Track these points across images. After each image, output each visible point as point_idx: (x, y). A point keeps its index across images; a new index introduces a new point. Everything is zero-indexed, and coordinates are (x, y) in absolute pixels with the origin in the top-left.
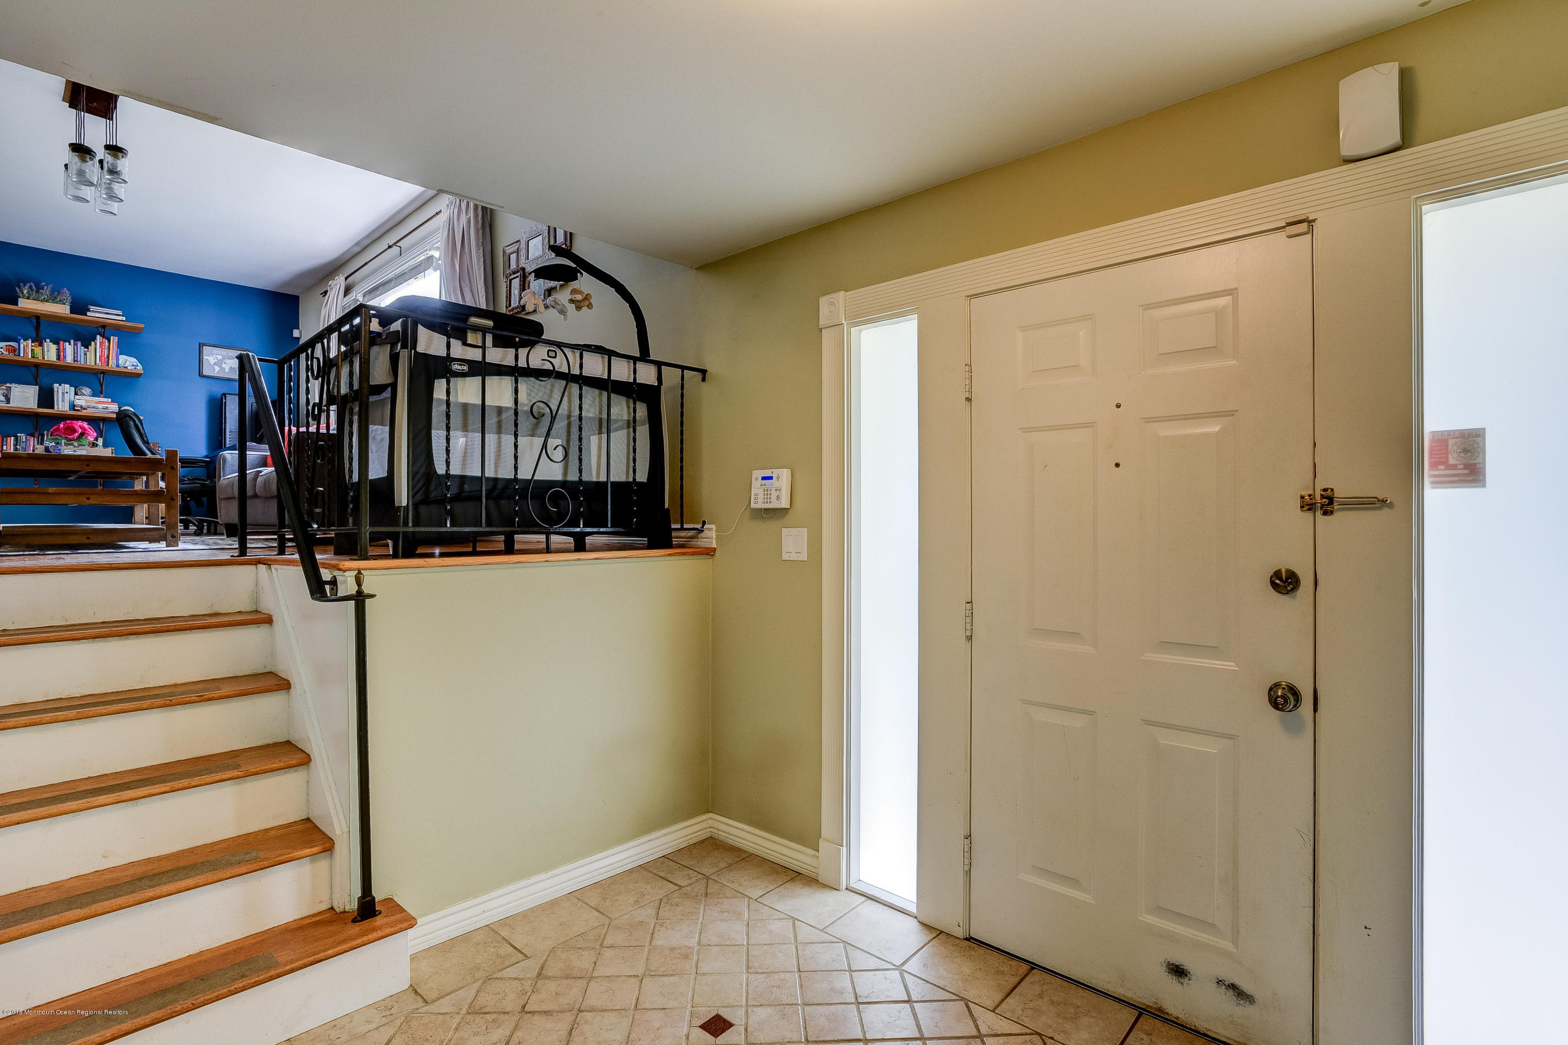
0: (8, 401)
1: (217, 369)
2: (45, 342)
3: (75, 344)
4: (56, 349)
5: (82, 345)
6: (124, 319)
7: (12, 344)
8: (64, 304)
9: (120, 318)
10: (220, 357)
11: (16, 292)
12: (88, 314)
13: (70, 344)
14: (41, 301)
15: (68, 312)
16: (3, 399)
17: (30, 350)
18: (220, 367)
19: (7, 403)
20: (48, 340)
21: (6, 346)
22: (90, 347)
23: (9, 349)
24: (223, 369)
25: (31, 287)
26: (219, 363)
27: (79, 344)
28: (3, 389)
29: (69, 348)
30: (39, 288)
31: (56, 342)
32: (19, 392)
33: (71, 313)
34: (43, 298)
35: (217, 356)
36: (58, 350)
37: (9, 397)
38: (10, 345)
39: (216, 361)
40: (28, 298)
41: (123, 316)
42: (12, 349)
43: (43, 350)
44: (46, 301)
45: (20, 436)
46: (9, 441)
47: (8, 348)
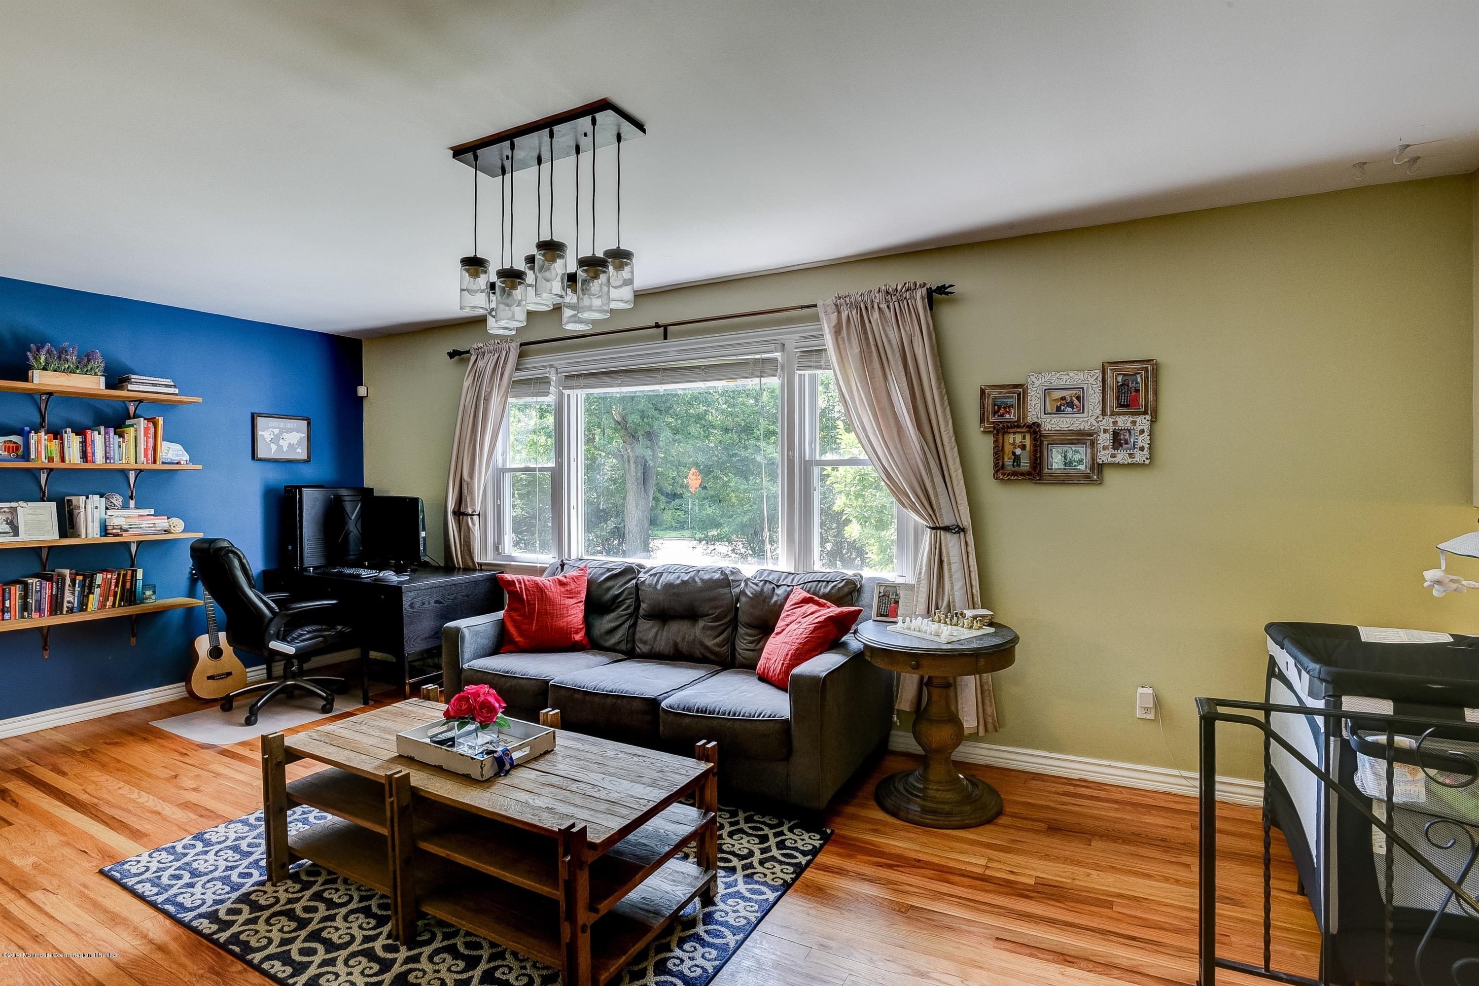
0: (15, 531)
1: (274, 447)
2: (66, 432)
3: (107, 433)
4: (80, 442)
5: (115, 433)
6: (177, 391)
7: (14, 438)
8: (96, 374)
9: (172, 390)
10: (276, 431)
11: (28, 360)
12: (130, 387)
13: (99, 434)
14: (63, 371)
15: (102, 386)
16: (7, 528)
17: (43, 447)
18: (277, 444)
19: (14, 536)
20: (70, 430)
21: (5, 442)
22: (126, 436)
23: (9, 447)
24: (280, 447)
25: (49, 352)
26: (276, 440)
27: (112, 430)
28: (5, 512)
29: (98, 439)
30: (61, 354)
31: (80, 431)
32: (30, 514)
33: (106, 388)
34: (67, 366)
35: (273, 430)
36: (84, 443)
37: (15, 523)
38: (11, 441)
39: (272, 436)
40: (44, 369)
41: (175, 386)
42: (13, 447)
43: (62, 444)
44: (71, 372)
45: (32, 583)
46: (13, 592)
47: (7, 445)
